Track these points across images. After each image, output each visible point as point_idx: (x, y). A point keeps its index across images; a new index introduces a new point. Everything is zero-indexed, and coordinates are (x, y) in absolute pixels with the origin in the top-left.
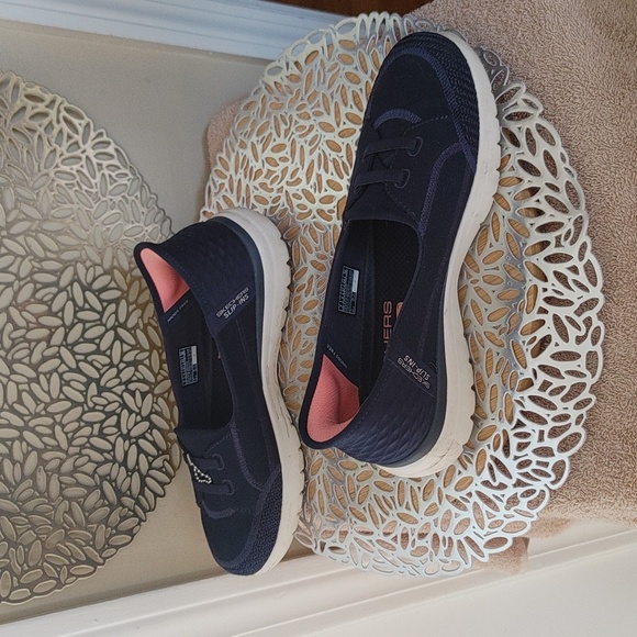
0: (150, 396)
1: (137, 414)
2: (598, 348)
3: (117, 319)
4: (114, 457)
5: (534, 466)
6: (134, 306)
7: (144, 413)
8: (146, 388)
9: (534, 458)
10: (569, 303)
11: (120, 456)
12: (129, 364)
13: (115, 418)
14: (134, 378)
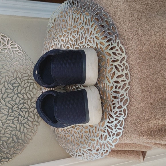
0: (28, 112)
1: (24, 117)
2: (128, 72)
3: (18, 91)
4: (17, 129)
5: (118, 113)
6: (23, 88)
7: (26, 117)
8: (26, 110)
9: (118, 110)
10: (118, 60)
11: (18, 129)
12: (21, 104)
13: (17, 118)
14: (23, 107)
